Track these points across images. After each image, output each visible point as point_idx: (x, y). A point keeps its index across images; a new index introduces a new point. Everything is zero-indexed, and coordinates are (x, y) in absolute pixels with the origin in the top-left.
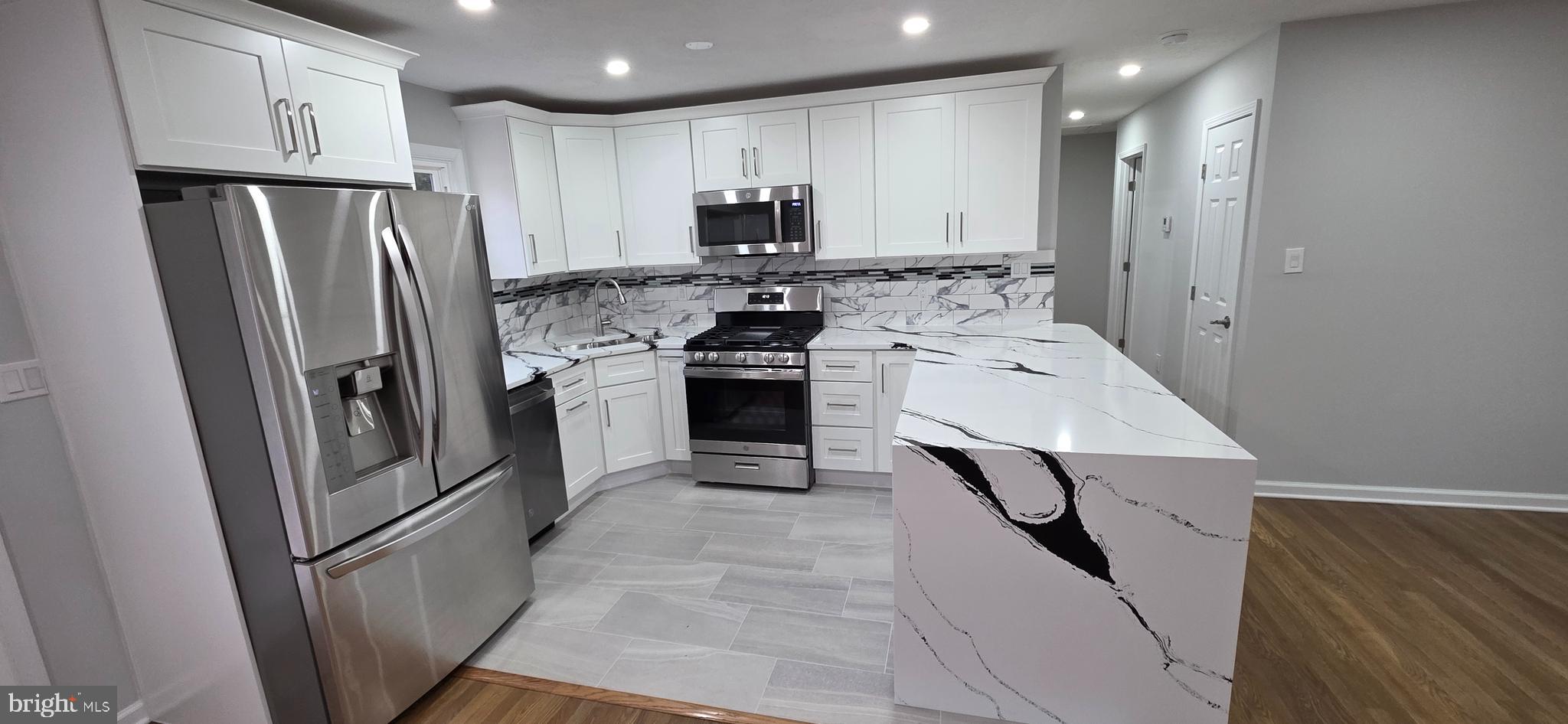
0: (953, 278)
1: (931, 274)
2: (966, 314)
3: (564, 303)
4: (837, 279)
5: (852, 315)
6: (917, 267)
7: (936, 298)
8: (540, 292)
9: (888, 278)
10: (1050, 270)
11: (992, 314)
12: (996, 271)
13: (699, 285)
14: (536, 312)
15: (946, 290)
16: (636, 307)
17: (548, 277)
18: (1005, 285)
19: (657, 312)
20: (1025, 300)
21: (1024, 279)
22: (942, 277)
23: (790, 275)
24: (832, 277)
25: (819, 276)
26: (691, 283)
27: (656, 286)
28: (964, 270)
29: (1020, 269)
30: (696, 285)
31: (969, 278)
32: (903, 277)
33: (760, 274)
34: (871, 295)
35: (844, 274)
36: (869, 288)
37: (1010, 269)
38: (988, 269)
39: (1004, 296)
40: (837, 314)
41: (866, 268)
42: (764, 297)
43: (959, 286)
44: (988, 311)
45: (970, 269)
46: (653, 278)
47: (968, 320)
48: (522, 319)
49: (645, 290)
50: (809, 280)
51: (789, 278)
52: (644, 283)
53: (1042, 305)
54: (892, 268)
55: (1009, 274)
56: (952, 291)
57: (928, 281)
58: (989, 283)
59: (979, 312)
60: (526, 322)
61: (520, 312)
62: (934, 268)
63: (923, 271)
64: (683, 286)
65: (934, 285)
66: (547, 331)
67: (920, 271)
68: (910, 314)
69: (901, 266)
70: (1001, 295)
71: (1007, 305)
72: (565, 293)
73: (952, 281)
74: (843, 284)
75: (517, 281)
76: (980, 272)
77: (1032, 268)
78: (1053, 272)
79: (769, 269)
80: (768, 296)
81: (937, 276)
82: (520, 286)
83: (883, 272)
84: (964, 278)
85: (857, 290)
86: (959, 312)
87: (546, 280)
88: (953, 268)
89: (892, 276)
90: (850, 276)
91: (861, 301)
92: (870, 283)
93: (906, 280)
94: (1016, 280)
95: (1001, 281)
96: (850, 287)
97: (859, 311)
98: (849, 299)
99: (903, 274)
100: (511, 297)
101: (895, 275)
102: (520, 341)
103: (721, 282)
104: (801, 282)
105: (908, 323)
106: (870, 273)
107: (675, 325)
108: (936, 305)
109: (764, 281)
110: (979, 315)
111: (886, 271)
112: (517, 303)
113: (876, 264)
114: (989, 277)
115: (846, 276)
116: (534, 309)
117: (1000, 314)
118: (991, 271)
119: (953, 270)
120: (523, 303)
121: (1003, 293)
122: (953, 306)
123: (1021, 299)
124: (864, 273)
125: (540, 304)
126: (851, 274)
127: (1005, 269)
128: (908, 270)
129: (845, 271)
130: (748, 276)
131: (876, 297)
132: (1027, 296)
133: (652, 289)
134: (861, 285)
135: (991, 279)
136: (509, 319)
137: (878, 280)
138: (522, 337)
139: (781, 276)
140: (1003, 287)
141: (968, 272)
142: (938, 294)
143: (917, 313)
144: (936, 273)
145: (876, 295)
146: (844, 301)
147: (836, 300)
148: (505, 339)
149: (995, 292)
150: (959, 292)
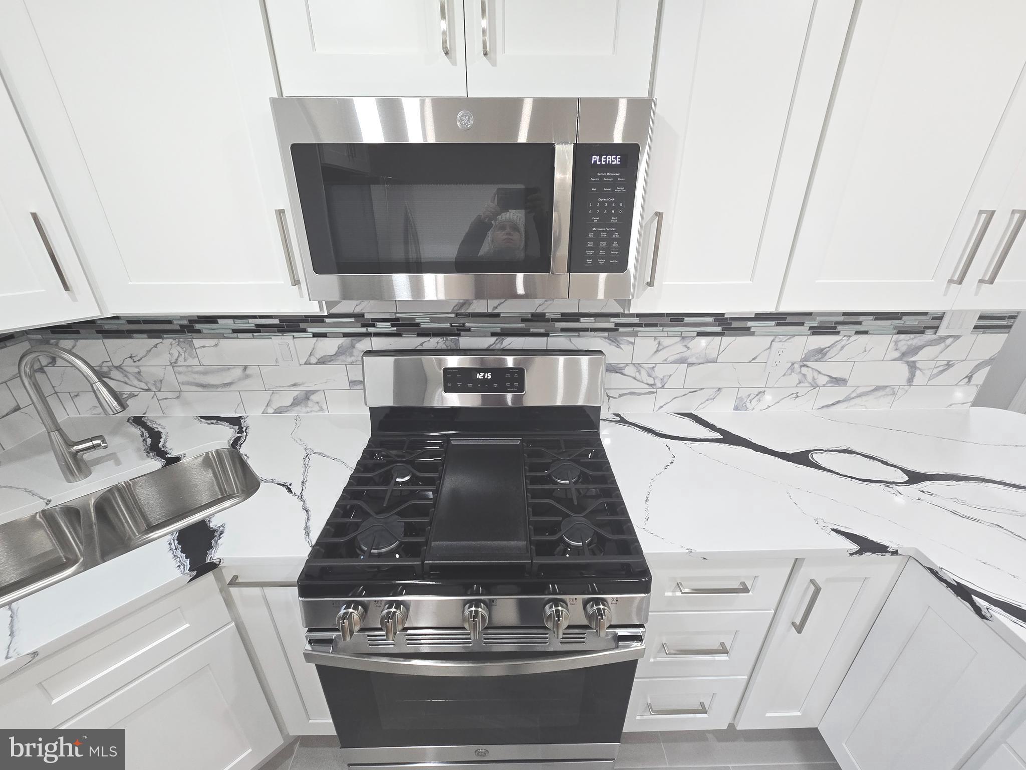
0: (838, 334)
1: (802, 324)
2: (840, 392)
4: (621, 329)
5: (639, 394)
7: (796, 366)
9: (720, 330)
11: (881, 393)
12: (918, 322)
13: (324, 335)
15: (821, 354)
16: (182, 378)
18: (921, 348)
19: (233, 388)
20: (942, 372)
21: (957, 337)
22: (816, 331)
23: (524, 320)
24: (613, 326)
25: (585, 323)
26: (304, 331)
27: (222, 336)
28: (862, 318)
29: (958, 319)
30: (315, 335)
31: (866, 333)
32: (749, 328)
33: (458, 316)
34: (682, 361)
35: (636, 320)
36: (680, 348)
37: (941, 318)
39: (913, 367)
40: (611, 393)
42: (480, 376)
43: (844, 347)
44: (878, 389)
45: (871, 318)
47: (838, 402)
49: (197, 343)
50: (563, 330)
51: (522, 325)
52: (191, 330)
53: (966, 379)
55: (937, 328)
56: (828, 355)
57: (791, 336)
58: (896, 342)
59: (860, 391)
62: (810, 314)
63: (789, 319)
64: (286, 339)
65: (807, 344)
67: (781, 319)
68: (743, 393)
70: (907, 362)
71: (910, 380)
74: (632, 339)
76: (887, 323)
77: (979, 318)
78: (1009, 327)
79: (478, 308)
80: (489, 376)
81: (811, 328)
83: (710, 320)
84: (858, 333)
85: (657, 351)
86: (828, 389)
88: (845, 315)
89: (728, 326)
90: (647, 325)
91: (660, 371)
92: (683, 338)
93: (753, 334)
94: (943, 339)
95: (917, 340)
96: (645, 346)
97: (653, 389)
98: (638, 366)
99: (749, 324)
101: (735, 324)
103: (371, 330)
104: (546, 335)
105: (736, 408)
106: (687, 320)
107: (278, 411)
108: (795, 378)
109: (469, 330)
110: (859, 396)
111: (719, 318)
114: (900, 333)
118: (909, 322)
119: (841, 319)
121: (913, 359)
122: (822, 380)
123: (937, 371)
126: (649, 319)
127: (934, 318)
128: (760, 317)
131: (690, 365)
132: (949, 365)
133: (212, 342)
134: (666, 341)
135: (903, 336)
137: (700, 334)
139: (506, 320)
140: (916, 350)
141: (868, 323)
142: (803, 360)
143: (756, 391)
144: (808, 324)
145: (690, 361)
146: (630, 370)
147: (614, 368)
149: (900, 358)
150: (841, 355)
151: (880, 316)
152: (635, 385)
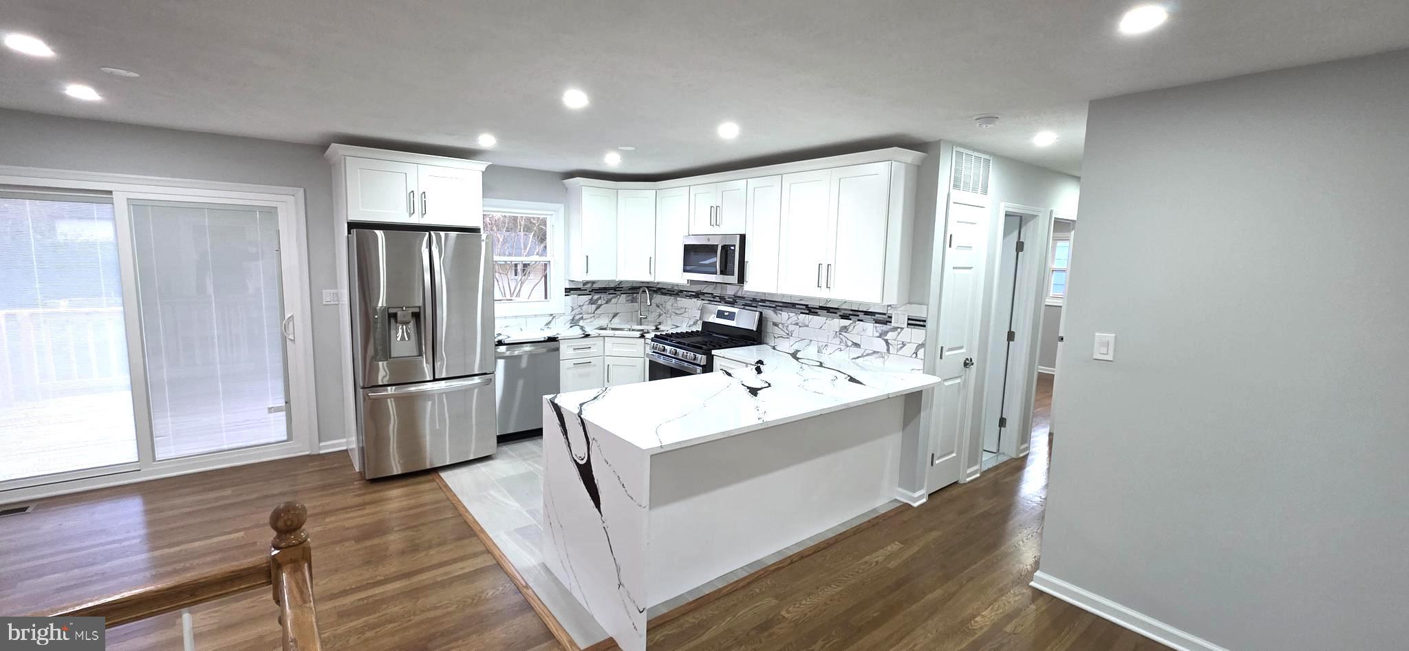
0: (850, 319)
1: (836, 313)
3: (633, 301)
4: (778, 308)
5: (784, 338)
6: (828, 306)
7: (838, 334)
8: (612, 291)
9: (807, 312)
10: (922, 323)
11: (875, 355)
12: (883, 319)
13: (704, 300)
14: (607, 303)
15: (845, 329)
16: (673, 310)
17: (621, 282)
18: (887, 332)
19: (682, 315)
20: (901, 348)
21: (902, 329)
22: (843, 317)
23: (751, 301)
24: (774, 306)
25: (767, 304)
27: (683, 297)
28: (859, 313)
29: (900, 319)
30: (702, 300)
31: (861, 321)
32: (817, 313)
33: (735, 296)
34: (797, 324)
35: (782, 305)
36: (795, 318)
37: (891, 317)
38: (877, 315)
39: (886, 341)
40: (776, 336)
41: (795, 302)
42: (726, 314)
43: (854, 327)
44: (875, 352)
45: (863, 313)
46: (681, 291)
47: (859, 357)
48: (594, 307)
49: (678, 299)
50: (761, 306)
52: (677, 294)
53: (915, 355)
54: (811, 304)
55: (891, 322)
56: (849, 330)
57: (833, 319)
58: (876, 327)
59: (867, 352)
60: (597, 309)
61: (592, 302)
62: (838, 309)
63: (831, 310)
64: (695, 300)
65: (840, 323)
66: (613, 317)
67: (828, 310)
68: (820, 344)
69: (817, 304)
70: (884, 340)
71: (888, 350)
72: (635, 295)
73: (851, 322)
74: (781, 313)
75: (593, 283)
76: (870, 317)
77: (909, 319)
78: (925, 326)
79: (739, 294)
80: (728, 314)
81: (840, 316)
82: (595, 286)
83: (804, 307)
84: (859, 320)
85: (789, 319)
86: (853, 349)
87: (619, 284)
88: (852, 310)
89: (810, 310)
90: (786, 307)
91: (790, 328)
92: (796, 314)
93: (819, 315)
94: (895, 329)
95: (885, 328)
96: (784, 316)
97: (789, 335)
98: (782, 324)
99: (818, 311)
100: (587, 292)
101: (813, 310)
102: (588, 321)
103: (715, 299)
104: (756, 307)
105: (818, 352)
106: (797, 306)
107: (690, 326)
108: (837, 341)
109: (737, 302)
110: (868, 355)
111: (807, 306)
112: (591, 296)
113: (801, 300)
114: (876, 323)
115: (782, 307)
116: (605, 302)
117: (883, 357)
118: (878, 317)
119: (851, 313)
120: (596, 297)
121: (886, 338)
122: (850, 343)
123: (899, 346)
124: (793, 305)
125: (611, 299)
126: (786, 305)
127: (889, 317)
128: (821, 308)
129: (782, 302)
130: (729, 298)
131: (800, 327)
132: (904, 344)
134: (791, 315)
135: (877, 325)
136: (583, 305)
137: (802, 313)
138: (591, 318)
139: (748, 301)
140: (886, 333)
141: (862, 316)
142: (840, 331)
143: (825, 344)
144: (839, 313)
145: (800, 324)
146: (780, 326)
147: (775, 324)
148: (577, 317)
149: (880, 337)
150: (855, 331)
151: (867, 313)
152: (782, 333)
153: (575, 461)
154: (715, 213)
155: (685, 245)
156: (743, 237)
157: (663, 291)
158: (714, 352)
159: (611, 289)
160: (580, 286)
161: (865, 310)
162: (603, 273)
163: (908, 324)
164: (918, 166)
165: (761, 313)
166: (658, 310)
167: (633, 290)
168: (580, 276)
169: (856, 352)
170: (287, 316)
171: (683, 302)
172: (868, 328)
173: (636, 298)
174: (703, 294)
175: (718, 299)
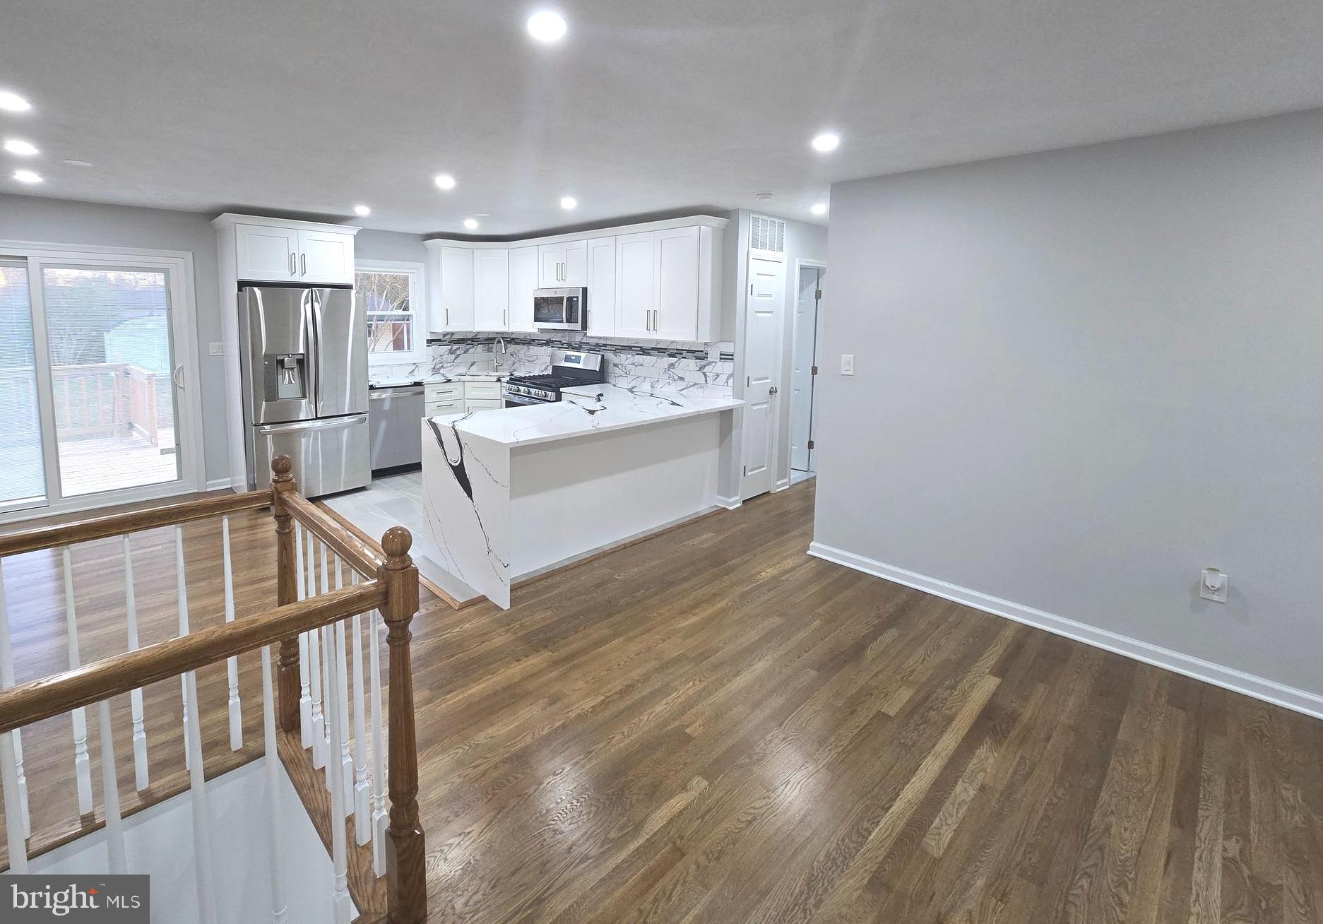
0: (676, 357)
1: (665, 353)
3: (490, 350)
4: (617, 351)
5: (623, 377)
6: (658, 347)
7: (667, 370)
8: (469, 342)
9: (641, 353)
10: (731, 357)
11: (697, 386)
12: (701, 356)
14: (465, 353)
15: (672, 365)
17: (477, 333)
18: (705, 366)
19: (534, 361)
20: (716, 379)
21: (716, 363)
22: (672, 355)
23: (595, 346)
24: (615, 349)
25: (609, 348)
26: (550, 346)
27: (535, 346)
28: (682, 352)
29: (713, 355)
30: (552, 347)
31: (685, 358)
32: (650, 353)
33: (581, 343)
34: (633, 364)
36: (632, 359)
37: (707, 354)
38: (696, 353)
39: (704, 374)
40: (616, 375)
41: (631, 345)
42: (572, 358)
43: (679, 363)
44: (696, 384)
45: (686, 352)
46: (534, 340)
47: (684, 389)
48: (453, 356)
49: (530, 347)
50: (603, 349)
52: (529, 344)
53: (726, 383)
54: (645, 346)
55: (707, 358)
56: (676, 366)
57: (663, 358)
58: (696, 363)
59: (690, 384)
60: (456, 358)
61: (451, 352)
62: (666, 349)
63: (661, 350)
65: (666, 361)
66: (471, 366)
67: (659, 350)
68: (653, 380)
69: (649, 346)
70: (702, 372)
71: (706, 381)
72: (491, 345)
73: (676, 359)
74: (620, 355)
75: (452, 334)
76: (691, 354)
77: (721, 355)
78: (733, 359)
79: (584, 341)
80: (575, 358)
81: (668, 355)
82: (455, 337)
83: (639, 349)
84: (683, 358)
85: (627, 360)
86: (679, 382)
87: (475, 335)
88: (676, 350)
89: (644, 352)
90: (624, 350)
91: (628, 368)
92: (633, 355)
93: (651, 355)
94: (711, 363)
95: (703, 362)
96: (623, 358)
97: (627, 374)
98: (622, 365)
99: (650, 351)
100: (447, 343)
101: (646, 351)
102: (448, 369)
104: (599, 351)
106: (633, 348)
108: (666, 376)
109: (582, 348)
110: (691, 386)
111: (641, 348)
112: (450, 347)
113: (636, 343)
115: (621, 349)
116: (463, 352)
117: (702, 387)
118: (698, 354)
119: (676, 352)
120: (455, 347)
121: (704, 371)
122: (676, 378)
123: (714, 377)
124: (630, 348)
125: (469, 349)
126: (623, 348)
128: (653, 349)
129: (621, 346)
130: (575, 344)
131: (636, 366)
132: (717, 375)
133: (533, 347)
134: (628, 356)
135: (697, 360)
136: (443, 355)
137: (637, 354)
138: (451, 365)
139: (591, 345)
141: (685, 354)
142: (669, 368)
143: (656, 380)
144: (667, 353)
145: (636, 364)
146: (620, 366)
147: (616, 365)
148: (438, 366)
149: (699, 370)
150: (680, 367)
151: (689, 351)
152: (621, 372)
153: (450, 464)
154: (561, 269)
155: (535, 298)
156: (585, 290)
157: (517, 341)
158: (562, 390)
159: (469, 339)
160: (441, 338)
161: (687, 349)
162: (461, 326)
163: (721, 359)
164: (724, 229)
165: (603, 356)
166: (513, 359)
167: (489, 341)
168: (440, 328)
169: (682, 385)
170: (178, 365)
171: (535, 350)
172: (690, 364)
173: (492, 348)
174: (553, 342)
175: (565, 346)
